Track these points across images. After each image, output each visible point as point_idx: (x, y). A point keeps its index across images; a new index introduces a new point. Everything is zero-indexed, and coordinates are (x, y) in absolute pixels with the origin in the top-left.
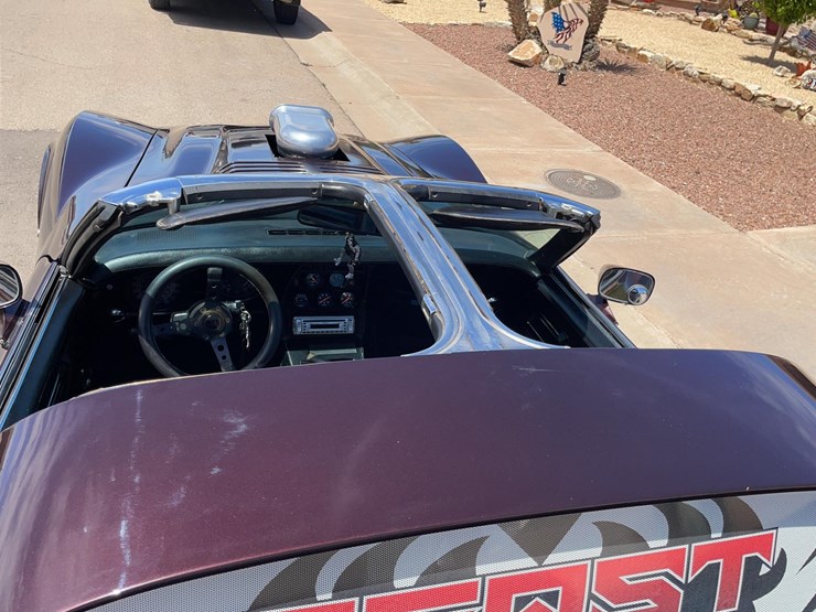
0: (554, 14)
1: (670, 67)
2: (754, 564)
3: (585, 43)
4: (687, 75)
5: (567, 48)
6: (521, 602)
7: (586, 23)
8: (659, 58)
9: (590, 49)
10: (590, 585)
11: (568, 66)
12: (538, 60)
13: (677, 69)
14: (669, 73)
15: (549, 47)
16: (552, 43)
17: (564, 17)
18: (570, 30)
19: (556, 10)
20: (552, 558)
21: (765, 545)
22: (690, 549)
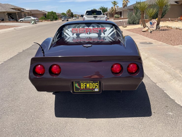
0: (150, 22)
1: (177, 29)
2: (104, 30)
3: (157, 26)
4: (180, 29)
5: (153, 27)
6: (88, 30)
7: (157, 23)
8: (174, 27)
9: (158, 27)
10: (92, 30)
11: (153, 31)
12: (147, 30)
13: (178, 28)
14: (176, 30)
15: (150, 28)
16: (150, 27)
17: (152, 22)
18: (153, 24)
19: (150, 21)
20: (89, 27)
21: (105, 28)
22: (99, 28)
